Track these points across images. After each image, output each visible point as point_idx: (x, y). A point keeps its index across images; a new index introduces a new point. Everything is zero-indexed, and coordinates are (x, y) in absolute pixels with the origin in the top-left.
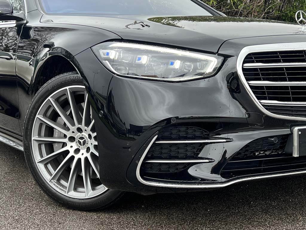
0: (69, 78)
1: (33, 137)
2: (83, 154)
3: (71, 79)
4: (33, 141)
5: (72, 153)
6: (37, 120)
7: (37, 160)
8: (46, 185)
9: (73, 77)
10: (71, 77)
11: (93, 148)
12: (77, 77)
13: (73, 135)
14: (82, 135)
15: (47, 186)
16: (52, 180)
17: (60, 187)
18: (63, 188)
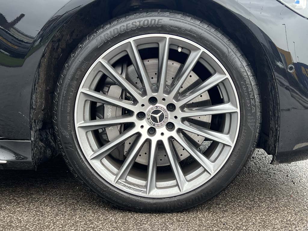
0: (132, 24)
1: (77, 123)
2: (162, 134)
3: (135, 25)
4: (78, 130)
5: (145, 136)
6: (81, 96)
7: (89, 156)
8: (111, 189)
9: (140, 22)
10: (135, 22)
11: (181, 122)
12: (153, 21)
13: (142, 110)
14: (157, 107)
15: (113, 190)
16: (119, 181)
17: (135, 187)
18: (140, 188)
